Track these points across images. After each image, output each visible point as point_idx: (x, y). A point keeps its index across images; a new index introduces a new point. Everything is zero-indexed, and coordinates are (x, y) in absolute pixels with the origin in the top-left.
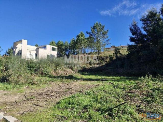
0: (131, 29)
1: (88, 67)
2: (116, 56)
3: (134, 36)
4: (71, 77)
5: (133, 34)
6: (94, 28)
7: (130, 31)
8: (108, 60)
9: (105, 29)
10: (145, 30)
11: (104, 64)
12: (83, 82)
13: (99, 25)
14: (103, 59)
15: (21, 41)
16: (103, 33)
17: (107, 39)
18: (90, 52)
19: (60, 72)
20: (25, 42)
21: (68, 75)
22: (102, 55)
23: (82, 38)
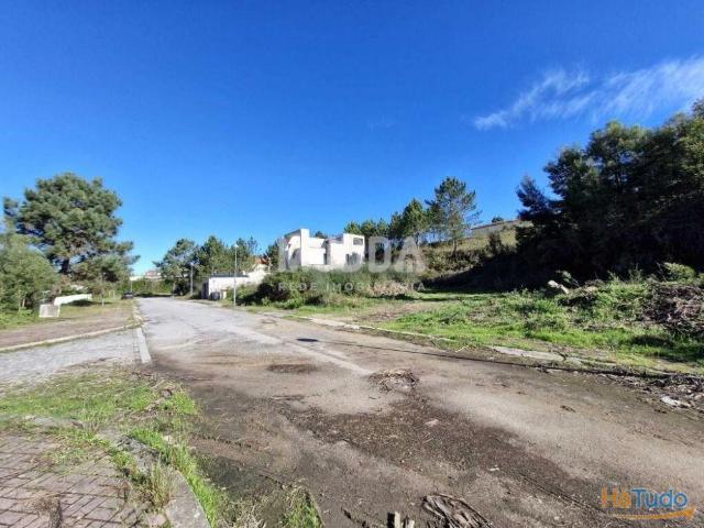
0: (521, 195)
1: (434, 274)
2: (494, 251)
3: (528, 209)
4: (401, 297)
5: (526, 204)
6: (442, 190)
7: (518, 198)
8: (476, 259)
9: (467, 191)
10: (557, 192)
11: (467, 269)
12: (422, 304)
13: (453, 183)
14: (467, 258)
15: (298, 232)
16: (464, 200)
17: (474, 212)
18: (437, 240)
19: (381, 288)
20: (305, 232)
21: (396, 294)
22: (465, 247)
23: (417, 212)
